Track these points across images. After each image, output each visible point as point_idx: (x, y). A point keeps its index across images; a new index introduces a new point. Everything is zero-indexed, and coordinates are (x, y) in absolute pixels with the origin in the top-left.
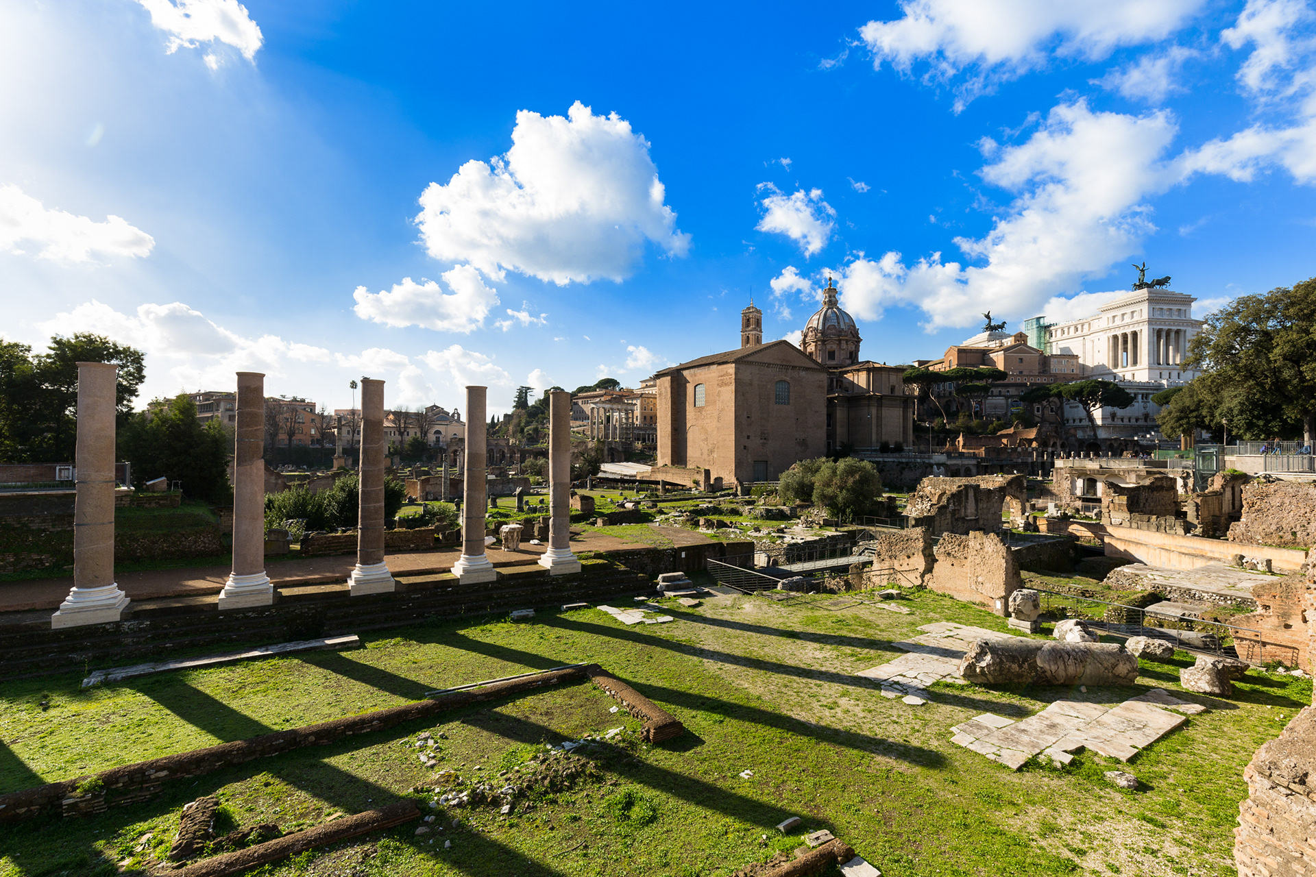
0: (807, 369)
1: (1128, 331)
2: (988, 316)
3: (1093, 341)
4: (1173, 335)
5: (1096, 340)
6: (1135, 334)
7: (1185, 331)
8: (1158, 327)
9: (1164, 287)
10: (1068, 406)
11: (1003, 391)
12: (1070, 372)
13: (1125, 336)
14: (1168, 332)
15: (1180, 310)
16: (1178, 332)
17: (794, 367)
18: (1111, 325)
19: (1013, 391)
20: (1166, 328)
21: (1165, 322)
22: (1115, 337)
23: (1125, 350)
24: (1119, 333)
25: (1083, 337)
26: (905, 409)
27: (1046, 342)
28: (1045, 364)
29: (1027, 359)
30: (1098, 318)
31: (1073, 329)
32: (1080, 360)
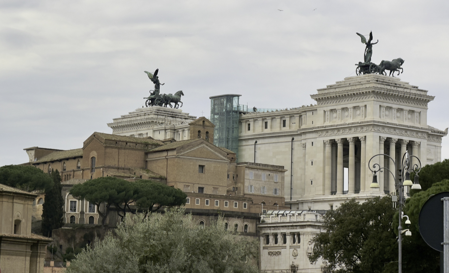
1: (349, 136)
2: (155, 78)
3: (305, 146)
4: (404, 149)
5: (309, 145)
6: (357, 142)
7: (419, 145)
8: (385, 136)
9: (396, 73)
10: (266, 251)
12: (271, 193)
13: (345, 142)
14: (399, 144)
15: (413, 112)
16: (410, 145)
18: (328, 123)
20: (395, 137)
21: (394, 128)
22: (333, 144)
23: (346, 164)
24: (338, 137)
25: (292, 136)
26: (34, 257)
27: (239, 140)
28: (236, 177)
29: (210, 166)
30: (312, 110)
31: (278, 121)
32: (287, 174)
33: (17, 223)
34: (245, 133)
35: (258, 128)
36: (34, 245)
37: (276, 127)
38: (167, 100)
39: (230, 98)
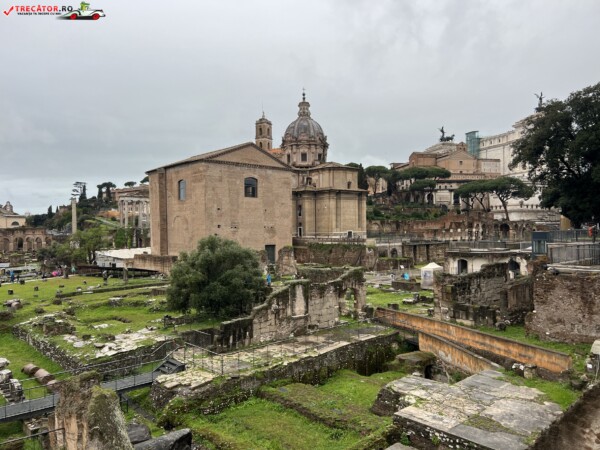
0: (273, 168)
2: (442, 131)
10: (492, 197)
11: (448, 186)
12: (494, 172)
17: (261, 167)
19: (455, 186)
25: (504, 145)
26: (360, 201)
27: (479, 150)
28: (478, 166)
29: (465, 162)
30: (513, 132)
31: (497, 140)
32: (501, 163)
33: (349, 184)
34: (481, 147)
35: (487, 144)
36: (360, 194)
37: (496, 142)
38: (448, 139)
39: (474, 132)
